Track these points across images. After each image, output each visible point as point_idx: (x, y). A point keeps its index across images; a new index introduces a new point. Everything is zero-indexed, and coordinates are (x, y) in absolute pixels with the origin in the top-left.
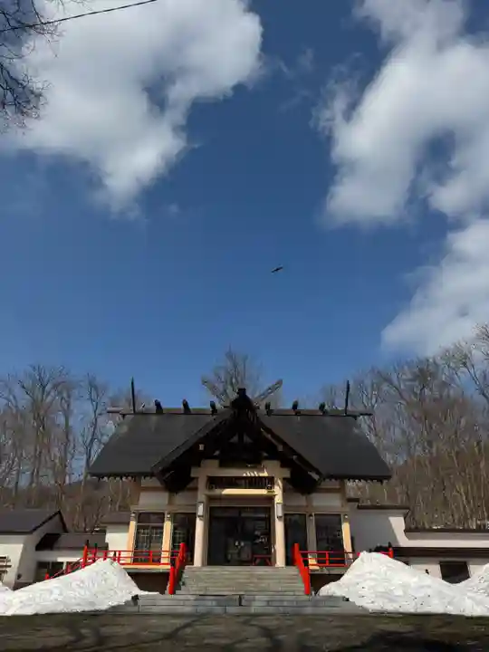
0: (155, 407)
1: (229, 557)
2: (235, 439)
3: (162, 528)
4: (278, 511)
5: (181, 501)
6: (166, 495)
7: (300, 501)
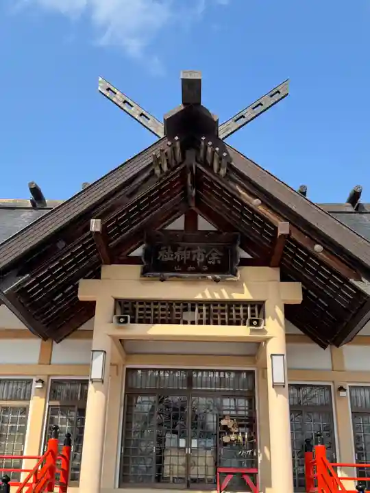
0: (31, 197)
1: (167, 470)
2: (179, 224)
3: (25, 410)
4: (276, 371)
5: (65, 354)
6: (36, 343)
7: (318, 359)
